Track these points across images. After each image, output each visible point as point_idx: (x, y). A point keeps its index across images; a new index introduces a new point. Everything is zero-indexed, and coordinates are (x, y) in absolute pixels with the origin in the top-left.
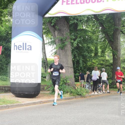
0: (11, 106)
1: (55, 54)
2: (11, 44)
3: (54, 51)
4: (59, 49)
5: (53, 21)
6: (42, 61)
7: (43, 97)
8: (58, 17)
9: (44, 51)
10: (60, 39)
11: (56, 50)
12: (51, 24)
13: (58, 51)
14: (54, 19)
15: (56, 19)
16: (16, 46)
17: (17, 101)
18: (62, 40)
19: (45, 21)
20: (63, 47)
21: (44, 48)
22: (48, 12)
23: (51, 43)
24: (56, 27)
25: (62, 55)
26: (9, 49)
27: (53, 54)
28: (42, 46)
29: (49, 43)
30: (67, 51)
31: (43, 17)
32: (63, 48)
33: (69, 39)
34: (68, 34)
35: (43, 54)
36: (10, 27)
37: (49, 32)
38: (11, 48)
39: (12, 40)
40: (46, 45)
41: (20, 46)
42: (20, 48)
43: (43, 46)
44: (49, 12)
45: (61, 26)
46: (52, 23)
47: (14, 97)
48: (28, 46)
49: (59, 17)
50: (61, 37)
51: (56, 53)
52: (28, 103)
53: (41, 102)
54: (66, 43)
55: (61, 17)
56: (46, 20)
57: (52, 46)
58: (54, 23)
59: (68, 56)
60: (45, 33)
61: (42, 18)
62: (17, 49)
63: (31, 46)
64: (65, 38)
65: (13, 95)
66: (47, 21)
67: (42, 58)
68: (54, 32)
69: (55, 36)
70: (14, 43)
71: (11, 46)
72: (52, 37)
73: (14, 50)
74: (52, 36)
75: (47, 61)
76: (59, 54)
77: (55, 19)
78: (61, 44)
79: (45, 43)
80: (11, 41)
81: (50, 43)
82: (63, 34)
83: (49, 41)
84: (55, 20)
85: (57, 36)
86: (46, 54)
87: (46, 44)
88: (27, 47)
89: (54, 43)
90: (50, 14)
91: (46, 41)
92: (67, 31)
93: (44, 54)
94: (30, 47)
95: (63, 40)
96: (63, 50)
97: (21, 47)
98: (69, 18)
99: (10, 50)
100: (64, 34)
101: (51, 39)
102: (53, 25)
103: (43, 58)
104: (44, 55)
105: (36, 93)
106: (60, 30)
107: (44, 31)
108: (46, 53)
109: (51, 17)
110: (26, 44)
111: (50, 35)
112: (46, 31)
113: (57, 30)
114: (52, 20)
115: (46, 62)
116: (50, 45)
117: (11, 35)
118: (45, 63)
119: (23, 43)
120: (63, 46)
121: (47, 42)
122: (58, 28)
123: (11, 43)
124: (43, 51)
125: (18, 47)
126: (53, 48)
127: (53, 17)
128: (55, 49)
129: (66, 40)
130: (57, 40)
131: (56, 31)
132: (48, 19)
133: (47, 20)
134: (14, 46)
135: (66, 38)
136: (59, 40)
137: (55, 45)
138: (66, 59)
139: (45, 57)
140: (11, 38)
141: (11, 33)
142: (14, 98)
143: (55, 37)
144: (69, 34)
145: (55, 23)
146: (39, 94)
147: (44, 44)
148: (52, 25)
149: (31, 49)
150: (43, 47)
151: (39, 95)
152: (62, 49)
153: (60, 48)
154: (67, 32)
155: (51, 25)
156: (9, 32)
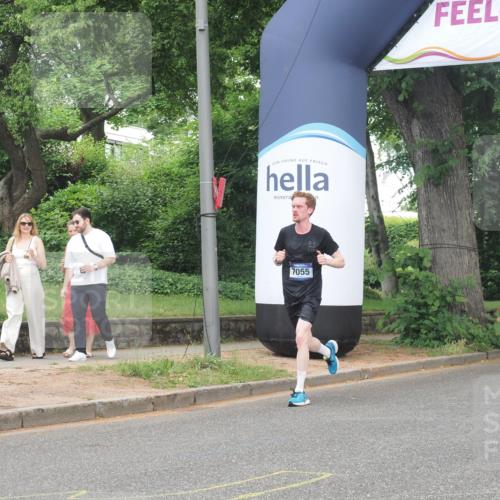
0: (260, 387)
1: (412, 202)
2: (257, 170)
3: (409, 191)
4: (426, 186)
5: (403, 85)
6: (366, 228)
7: (369, 354)
8: (422, 68)
9: (372, 192)
10: (430, 148)
11: (414, 186)
12: (397, 96)
13: (422, 192)
14: (408, 78)
15: (415, 76)
16: (275, 176)
17: (281, 371)
18: (435, 151)
19: (374, 85)
20: (440, 178)
21: (371, 183)
22: (387, 52)
23: (398, 164)
24: (415, 105)
25: (436, 207)
26: (251, 187)
27: (403, 204)
28: (367, 176)
29: (389, 162)
30: (456, 191)
31: (366, 71)
32: (442, 181)
33: (462, 148)
34: (457, 132)
35: (369, 203)
36: (251, 110)
37: (390, 126)
38: (256, 181)
39: (259, 155)
40: (378, 172)
41: (287, 178)
42: (288, 185)
43: (370, 175)
44: (389, 55)
45: (432, 101)
46: (400, 93)
47: (269, 354)
48: (316, 176)
49: (428, 68)
50: (433, 141)
51: (414, 198)
52: (318, 378)
53: (365, 371)
54: (452, 163)
55: (435, 68)
56: (379, 81)
57: (399, 173)
58: (407, 90)
59: (460, 209)
60: (374, 127)
61: (363, 75)
62: (276, 189)
63: (326, 177)
64: (446, 143)
65: (267, 350)
66: (384, 86)
67: (368, 215)
68: (409, 122)
69: (410, 139)
70: (268, 168)
71: (256, 175)
72: (402, 141)
73: (268, 189)
74: (398, 137)
75: (384, 228)
76: (428, 203)
77: (411, 77)
78: (432, 168)
79: (377, 162)
80: (256, 160)
81: (394, 164)
82: (440, 130)
83: (392, 155)
84: (412, 82)
85: (417, 139)
86: (381, 203)
87: (380, 165)
88: (313, 181)
89: (408, 164)
90: (392, 61)
91: (381, 156)
92: (454, 120)
93: (372, 201)
94: (321, 178)
95: (441, 152)
96: (441, 187)
97: (292, 180)
98: (462, 71)
99: (253, 192)
100: (443, 131)
101: (397, 148)
102: (405, 99)
103: (371, 216)
104: (373, 205)
105: (346, 341)
106: (427, 117)
107: (372, 120)
108: (380, 198)
109: (396, 71)
110: (308, 167)
111: (393, 136)
112: (380, 122)
113: (418, 119)
114: (400, 81)
115: (379, 230)
116: (394, 170)
117: (257, 138)
118: (376, 233)
119: (299, 167)
120: (441, 173)
121: (384, 158)
122: (421, 108)
123: (257, 166)
124: (367, 193)
125: (282, 181)
126: (406, 180)
127: (405, 72)
128: (411, 183)
129: (450, 151)
130: (419, 153)
131: (415, 122)
132: (386, 79)
133: (382, 80)
134: (269, 177)
135: (451, 142)
136: (425, 153)
137: (412, 169)
138: (450, 221)
139: (375, 214)
140: (256, 149)
141: (257, 130)
142: (268, 358)
143: (413, 141)
144: (461, 130)
145: (410, 89)
146: (354, 344)
147: (371, 168)
148: (401, 98)
149: (326, 188)
150: (370, 178)
151: (355, 349)
152: (437, 185)
153: (429, 179)
154: (455, 124)
155: (398, 101)
156: (250, 128)
